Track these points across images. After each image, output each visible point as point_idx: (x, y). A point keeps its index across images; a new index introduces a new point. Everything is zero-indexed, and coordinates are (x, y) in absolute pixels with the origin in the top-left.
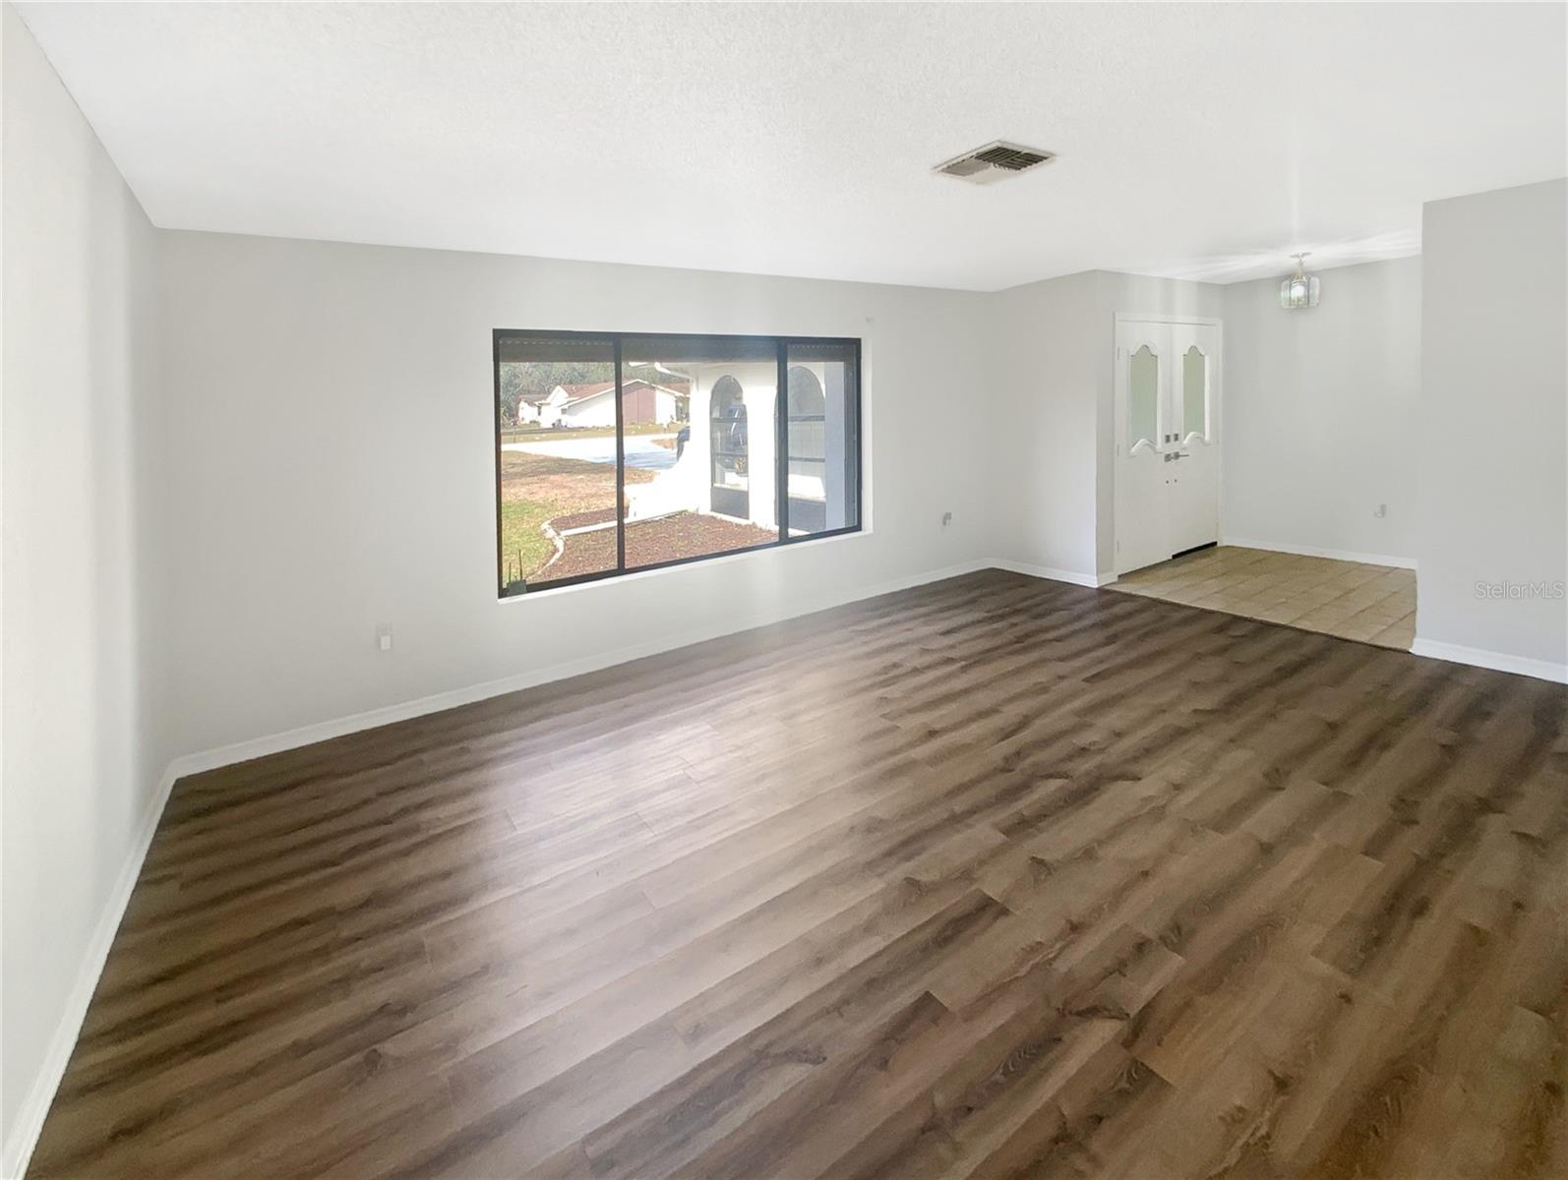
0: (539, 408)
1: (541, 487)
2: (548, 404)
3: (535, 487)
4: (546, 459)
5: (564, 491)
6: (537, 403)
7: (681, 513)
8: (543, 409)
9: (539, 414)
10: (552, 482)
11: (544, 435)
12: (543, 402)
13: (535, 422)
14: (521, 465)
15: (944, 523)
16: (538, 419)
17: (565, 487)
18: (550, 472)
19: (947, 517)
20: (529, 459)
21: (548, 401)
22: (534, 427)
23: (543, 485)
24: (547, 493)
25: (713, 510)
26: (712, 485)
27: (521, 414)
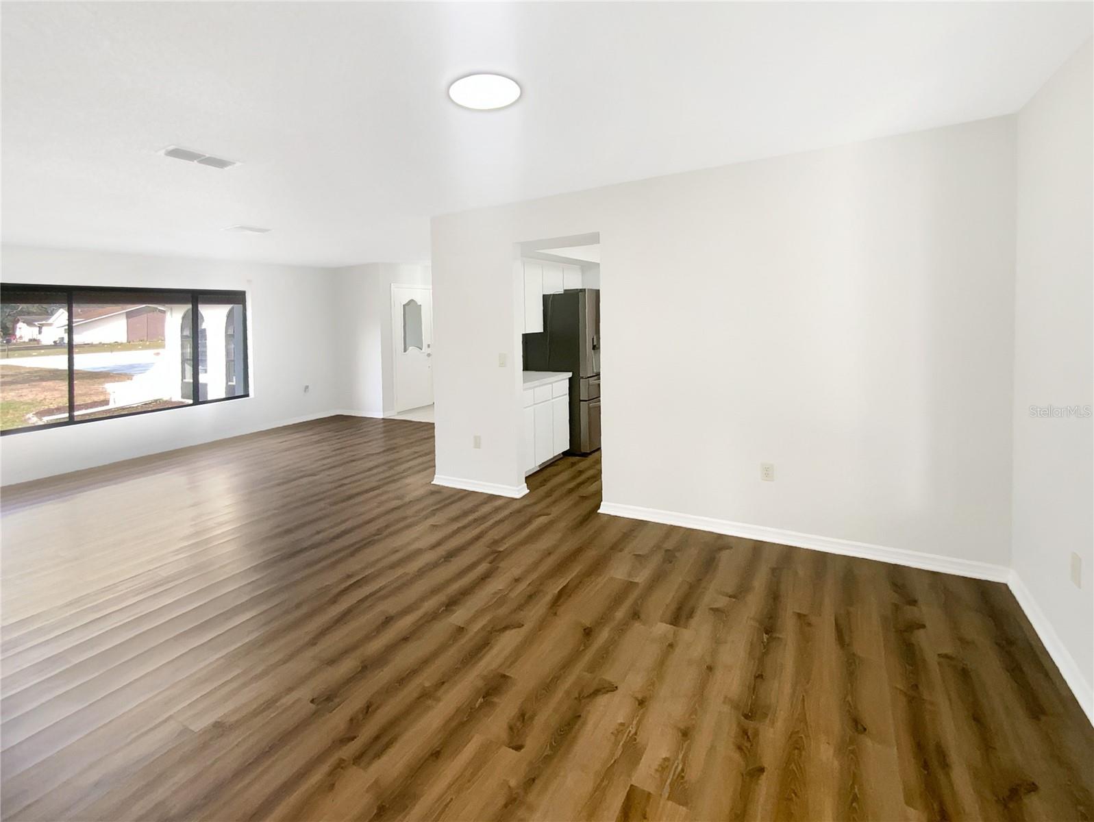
0: (40, 328)
1: (31, 391)
2: (50, 325)
3: (25, 392)
4: (41, 370)
5: (55, 393)
6: (36, 323)
7: (156, 401)
8: (44, 329)
9: (40, 332)
10: (43, 387)
11: (43, 351)
12: (44, 322)
13: (35, 340)
14: (12, 375)
15: (305, 391)
16: (39, 337)
17: (56, 390)
18: (42, 379)
19: (307, 387)
20: (22, 371)
21: (50, 321)
22: (32, 345)
23: (33, 389)
24: (37, 395)
25: (183, 397)
26: (182, 380)
27: (18, 333)
